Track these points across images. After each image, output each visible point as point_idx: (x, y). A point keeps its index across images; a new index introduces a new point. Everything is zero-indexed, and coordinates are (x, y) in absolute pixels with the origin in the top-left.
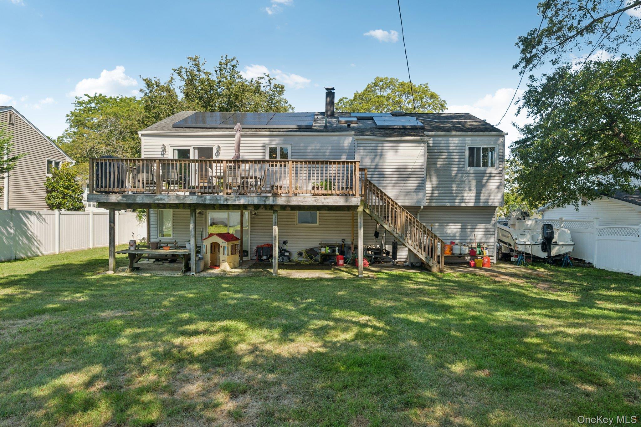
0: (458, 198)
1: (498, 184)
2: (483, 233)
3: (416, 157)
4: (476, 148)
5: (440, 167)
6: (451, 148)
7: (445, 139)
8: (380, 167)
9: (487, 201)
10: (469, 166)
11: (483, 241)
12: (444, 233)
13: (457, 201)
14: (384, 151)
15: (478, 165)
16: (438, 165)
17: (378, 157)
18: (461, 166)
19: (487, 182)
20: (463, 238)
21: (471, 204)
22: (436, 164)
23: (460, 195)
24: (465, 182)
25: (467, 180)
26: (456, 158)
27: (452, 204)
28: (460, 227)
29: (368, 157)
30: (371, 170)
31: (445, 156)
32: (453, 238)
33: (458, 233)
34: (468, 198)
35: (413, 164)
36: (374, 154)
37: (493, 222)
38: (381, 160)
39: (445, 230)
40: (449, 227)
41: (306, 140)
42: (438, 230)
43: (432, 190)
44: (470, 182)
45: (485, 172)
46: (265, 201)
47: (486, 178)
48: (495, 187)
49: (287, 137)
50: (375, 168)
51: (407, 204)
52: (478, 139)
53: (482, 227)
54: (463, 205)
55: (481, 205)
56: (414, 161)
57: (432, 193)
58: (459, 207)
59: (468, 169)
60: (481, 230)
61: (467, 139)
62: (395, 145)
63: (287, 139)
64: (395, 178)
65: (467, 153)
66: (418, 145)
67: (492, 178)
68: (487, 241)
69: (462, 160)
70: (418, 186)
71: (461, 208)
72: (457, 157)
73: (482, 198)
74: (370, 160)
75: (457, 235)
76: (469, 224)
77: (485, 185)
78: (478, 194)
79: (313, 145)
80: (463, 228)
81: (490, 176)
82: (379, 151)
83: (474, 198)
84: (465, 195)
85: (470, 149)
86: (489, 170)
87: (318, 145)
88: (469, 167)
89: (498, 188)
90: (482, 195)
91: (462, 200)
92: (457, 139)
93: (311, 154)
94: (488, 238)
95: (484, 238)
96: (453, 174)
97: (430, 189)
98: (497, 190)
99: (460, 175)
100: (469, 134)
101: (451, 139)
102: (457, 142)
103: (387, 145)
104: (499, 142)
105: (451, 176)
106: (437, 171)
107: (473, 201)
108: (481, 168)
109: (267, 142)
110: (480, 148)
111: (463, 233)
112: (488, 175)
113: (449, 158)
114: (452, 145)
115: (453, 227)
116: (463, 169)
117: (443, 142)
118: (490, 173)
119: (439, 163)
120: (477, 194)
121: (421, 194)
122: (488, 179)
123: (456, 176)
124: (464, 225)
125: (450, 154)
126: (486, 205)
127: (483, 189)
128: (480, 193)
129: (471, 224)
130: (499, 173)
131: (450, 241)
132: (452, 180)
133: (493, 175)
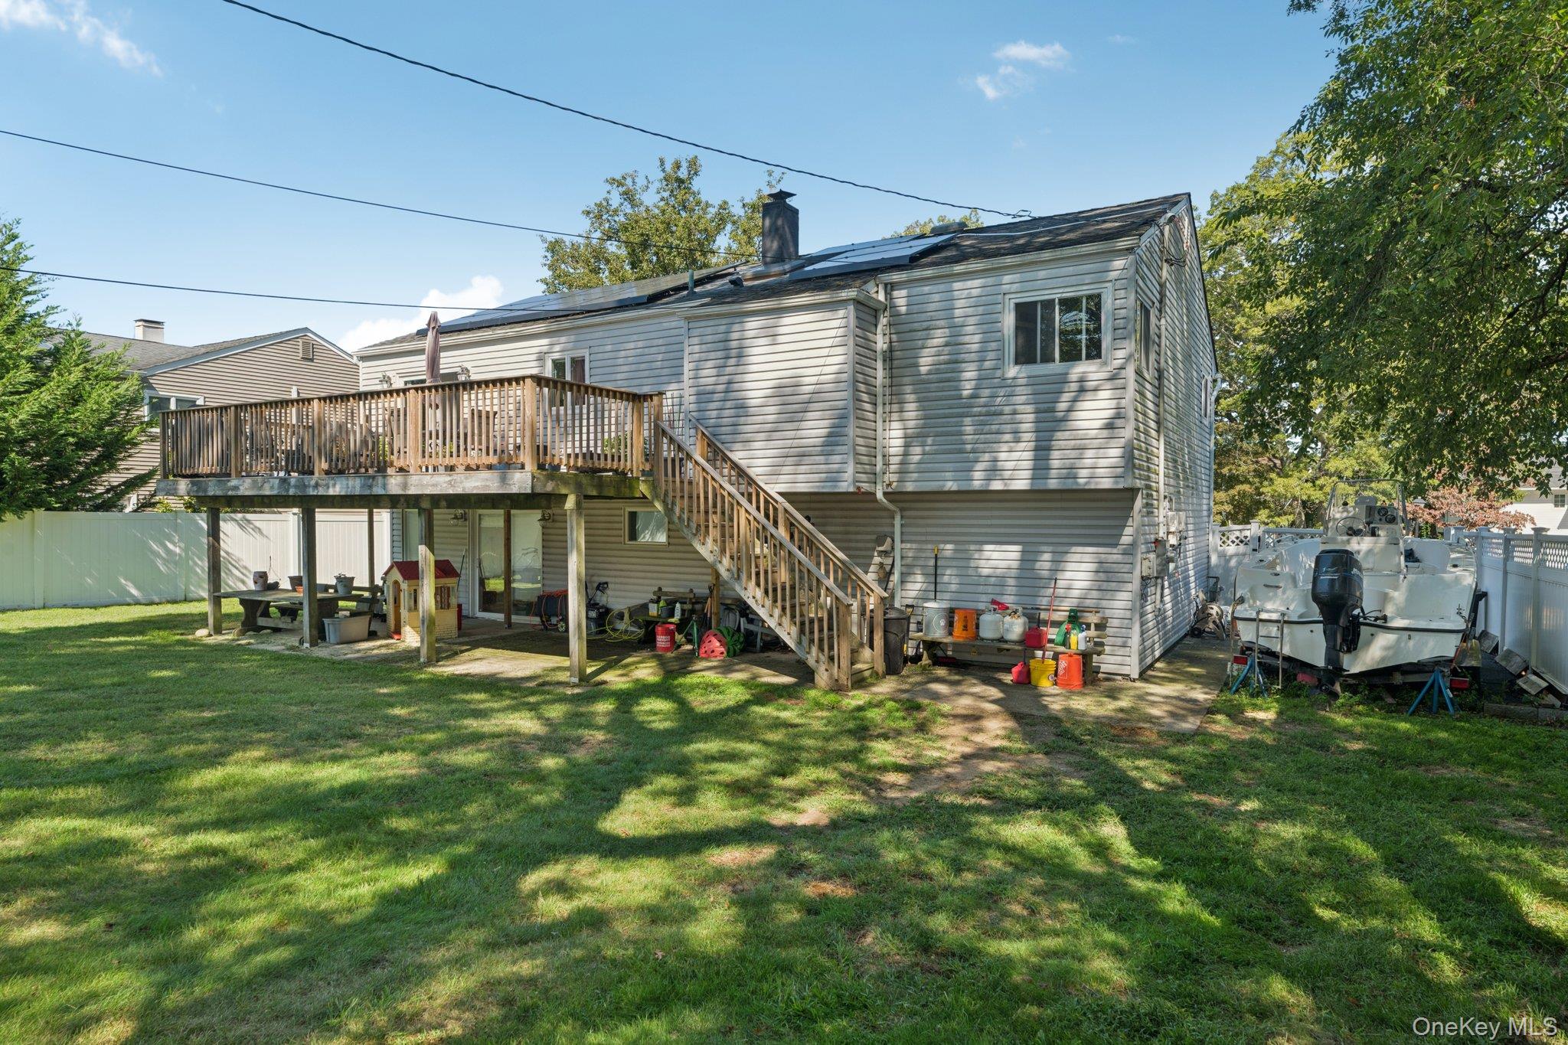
0: (980, 466)
1: (1110, 413)
2: (1089, 576)
3: (825, 352)
4: (1042, 302)
5: (929, 373)
6: (957, 312)
7: (942, 287)
8: (736, 386)
9: (1071, 472)
10: (1017, 363)
11: (1088, 602)
12: (971, 572)
13: (977, 475)
14: (747, 343)
15: (1048, 358)
16: (923, 370)
17: (732, 361)
18: (987, 364)
19: (1070, 410)
20: (1027, 591)
21: (1021, 484)
22: (916, 365)
23: (987, 456)
24: (1001, 414)
25: (1007, 409)
26: (973, 340)
27: (964, 486)
28: (1017, 556)
29: (710, 364)
30: (716, 396)
31: (939, 338)
32: (998, 590)
33: (1014, 573)
34: (1010, 465)
35: (817, 371)
36: (720, 354)
37: (1126, 540)
38: (741, 369)
39: (973, 564)
40: (986, 554)
41: (617, 333)
42: (954, 563)
43: (907, 446)
44: (1015, 413)
45: (1063, 379)
46: (370, 487)
47: (1066, 397)
48: (1099, 424)
49: (580, 331)
50: (726, 392)
51: (802, 488)
52: (1042, 274)
53: (1087, 558)
54: (997, 485)
55: (1053, 484)
56: (821, 361)
57: (906, 454)
58: (984, 496)
59: (1012, 371)
60: (1084, 567)
61: (1007, 279)
62: (771, 322)
63: (582, 337)
64: (770, 414)
65: (1009, 321)
66: (828, 315)
67: (1089, 395)
68: (1104, 603)
69: (994, 345)
70: (830, 435)
71: (988, 496)
72: (977, 338)
73: (1055, 463)
74: (714, 372)
75: (1011, 582)
76: (1044, 548)
77: (1064, 420)
78: (1042, 451)
79: (632, 345)
80: (1027, 560)
81: (1082, 390)
82: (734, 344)
83: (1029, 464)
84: (1002, 456)
85: (1019, 307)
86: (1083, 368)
87: (640, 344)
88: (1017, 367)
89: (1110, 426)
90: (1055, 454)
91: (994, 471)
92: (977, 283)
93: (625, 368)
94: (1109, 595)
95: (1095, 594)
96: (965, 393)
97: (900, 442)
98: (1105, 433)
99: (986, 392)
100: (1009, 260)
101: (957, 285)
102: (975, 292)
103: (753, 324)
104: (1113, 275)
105: (960, 398)
106: (922, 385)
107: (1027, 474)
108: (1056, 366)
109: (545, 349)
110: (1054, 300)
111: (1028, 574)
112: (1074, 386)
113: (954, 342)
114: (959, 304)
115: (995, 555)
116: (998, 373)
117: (936, 297)
118: (1081, 380)
119: (926, 362)
120: (1036, 449)
121: (837, 458)
122: (1075, 400)
123: (973, 397)
124: (1027, 549)
125: (956, 331)
126: (1069, 484)
127: (1059, 435)
128: (1049, 449)
129: (1050, 549)
130: (1111, 379)
131: (990, 598)
132: (963, 408)
133: (1091, 385)
